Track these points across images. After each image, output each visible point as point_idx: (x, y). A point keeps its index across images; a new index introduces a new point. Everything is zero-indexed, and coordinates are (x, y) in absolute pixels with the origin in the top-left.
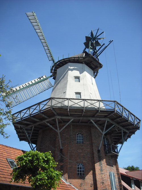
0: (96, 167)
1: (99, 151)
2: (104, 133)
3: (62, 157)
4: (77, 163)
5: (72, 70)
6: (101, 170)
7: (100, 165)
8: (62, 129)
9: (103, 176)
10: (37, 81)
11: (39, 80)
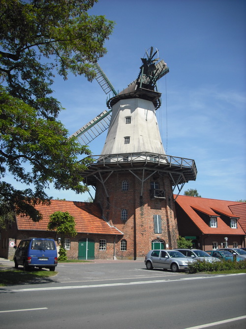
0: (136, 212)
1: (141, 197)
2: (143, 181)
3: (108, 204)
4: (122, 209)
5: (123, 109)
6: (142, 214)
7: (141, 210)
8: (105, 181)
9: (143, 219)
10: (96, 120)
11: (98, 118)
